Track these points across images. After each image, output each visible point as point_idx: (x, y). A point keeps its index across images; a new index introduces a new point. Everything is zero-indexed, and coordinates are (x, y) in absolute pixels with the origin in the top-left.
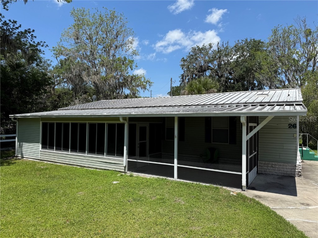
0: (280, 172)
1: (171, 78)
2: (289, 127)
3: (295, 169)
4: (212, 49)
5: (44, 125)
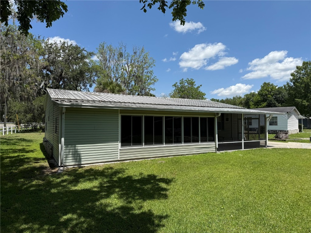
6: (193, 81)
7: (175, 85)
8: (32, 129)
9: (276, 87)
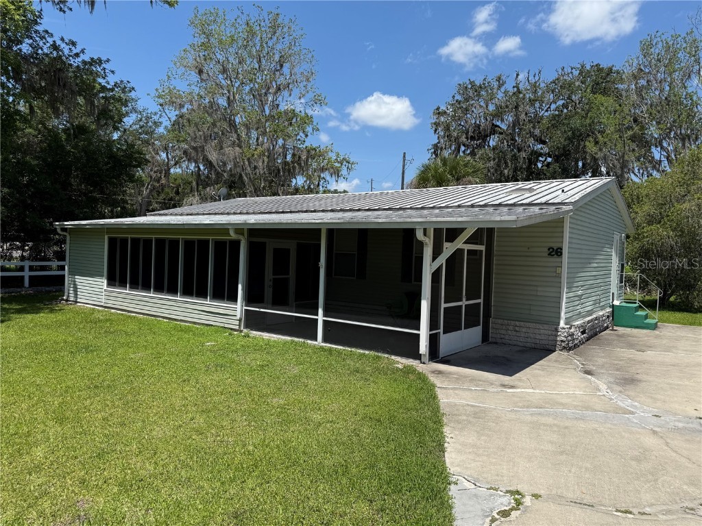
0: (529, 340)
1: (405, 153)
2: (549, 254)
3: (557, 336)
4: (503, 89)
5: (112, 242)
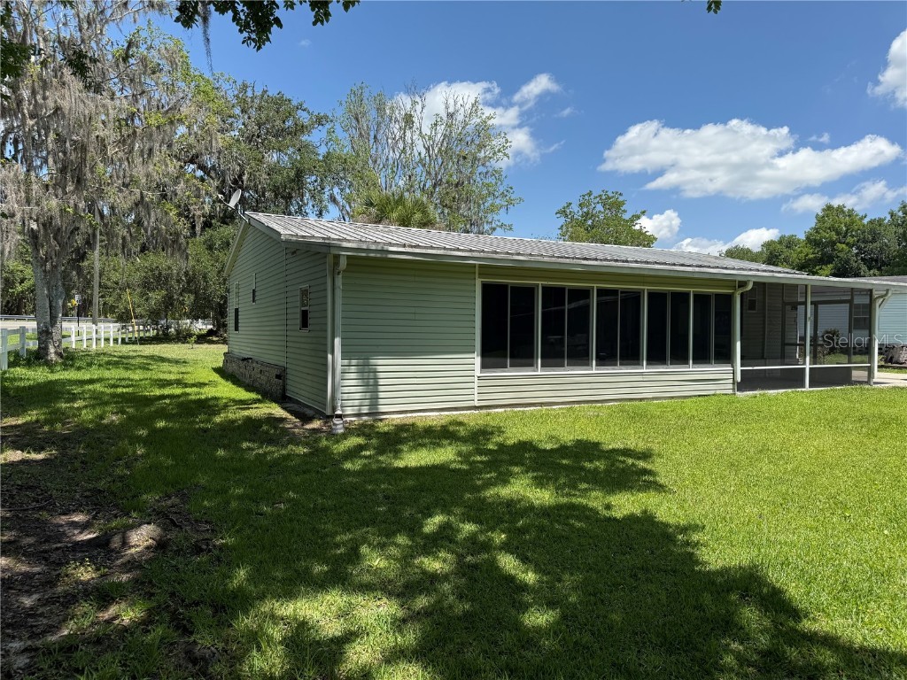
6: (621, 199)
7: (563, 212)
8: (158, 334)
9: (862, 219)
